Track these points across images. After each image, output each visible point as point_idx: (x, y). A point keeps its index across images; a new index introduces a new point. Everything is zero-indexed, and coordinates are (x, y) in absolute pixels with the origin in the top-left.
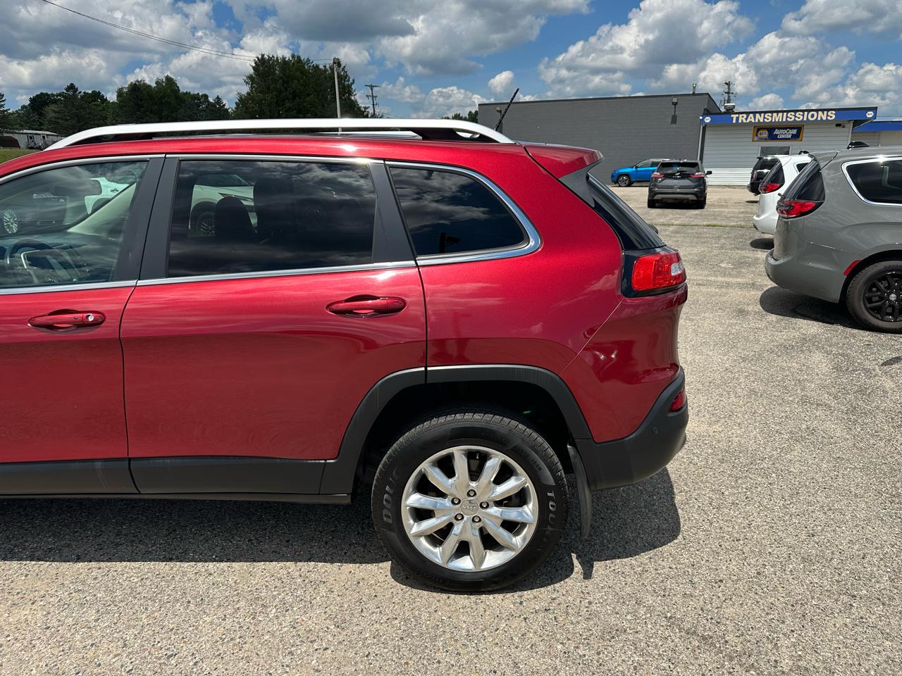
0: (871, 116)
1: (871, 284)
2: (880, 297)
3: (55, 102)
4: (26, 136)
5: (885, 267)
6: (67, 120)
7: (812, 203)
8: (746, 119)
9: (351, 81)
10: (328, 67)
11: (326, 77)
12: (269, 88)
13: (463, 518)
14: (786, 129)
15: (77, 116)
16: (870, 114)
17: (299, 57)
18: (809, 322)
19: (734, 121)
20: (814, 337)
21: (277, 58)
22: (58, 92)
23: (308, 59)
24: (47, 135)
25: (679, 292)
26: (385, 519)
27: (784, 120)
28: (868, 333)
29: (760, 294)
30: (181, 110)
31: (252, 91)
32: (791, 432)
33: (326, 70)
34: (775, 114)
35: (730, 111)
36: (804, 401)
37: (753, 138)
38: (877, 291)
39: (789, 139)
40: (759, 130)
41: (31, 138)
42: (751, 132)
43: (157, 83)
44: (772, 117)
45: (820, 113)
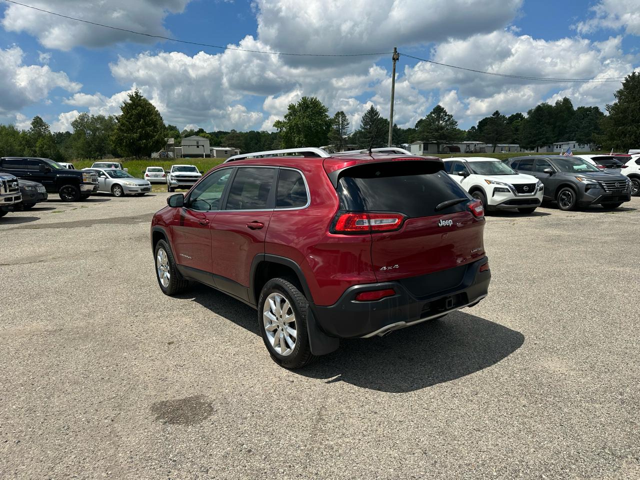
3: (486, 123)
4: (465, 145)
6: (490, 134)
13: (279, 327)
24: (477, 144)
30: (570, 121)
31: (618, 102)
41: (468, 146)
43: (557, 103)
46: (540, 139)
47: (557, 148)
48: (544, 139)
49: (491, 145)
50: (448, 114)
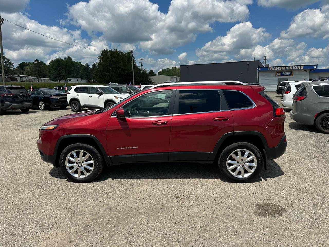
0: (316, 67)
1: (323, 120)
2: (325, 124)
3: (28, 65)
5: (326, 115)
6: (34, 72)
7: (303, 97)
8: (273, 69)
9: (134, 58)
10: (126, 53)
11: (125, 57)
12: (106, 61)
13: (240, 166)
14: (287, 72)
15: (38, 70)
16: (315, 67)
17: (116, 50)
18: (305, 131)
19: (269, 70)
20: (307, 135)
21: (109, 50)
22: (29, 62)
23: (120, 50)
24: (27, 77)
25: (284, 116)
26: (223, 165)
27: (286, 69)
28: (322, 134)
29: (288, 124)
30: (73, 68)
31: (100, 61)
32: (306, 156)
33: (125, 54)
34: (283, 67)
35: (267, 66)
36: (308, 149)
37: (276, 75)
38: (324, 122)
39: (288, 75)
40: (277, 73)
41: (21, 78)
42: (275, 73)
43: (65, 58)
44: (282, 68)
45: (298, 67)
46: (61, 76)
47: (70, 81)
48: (63, 76)
49: (36, 78)
50: (6, 58)
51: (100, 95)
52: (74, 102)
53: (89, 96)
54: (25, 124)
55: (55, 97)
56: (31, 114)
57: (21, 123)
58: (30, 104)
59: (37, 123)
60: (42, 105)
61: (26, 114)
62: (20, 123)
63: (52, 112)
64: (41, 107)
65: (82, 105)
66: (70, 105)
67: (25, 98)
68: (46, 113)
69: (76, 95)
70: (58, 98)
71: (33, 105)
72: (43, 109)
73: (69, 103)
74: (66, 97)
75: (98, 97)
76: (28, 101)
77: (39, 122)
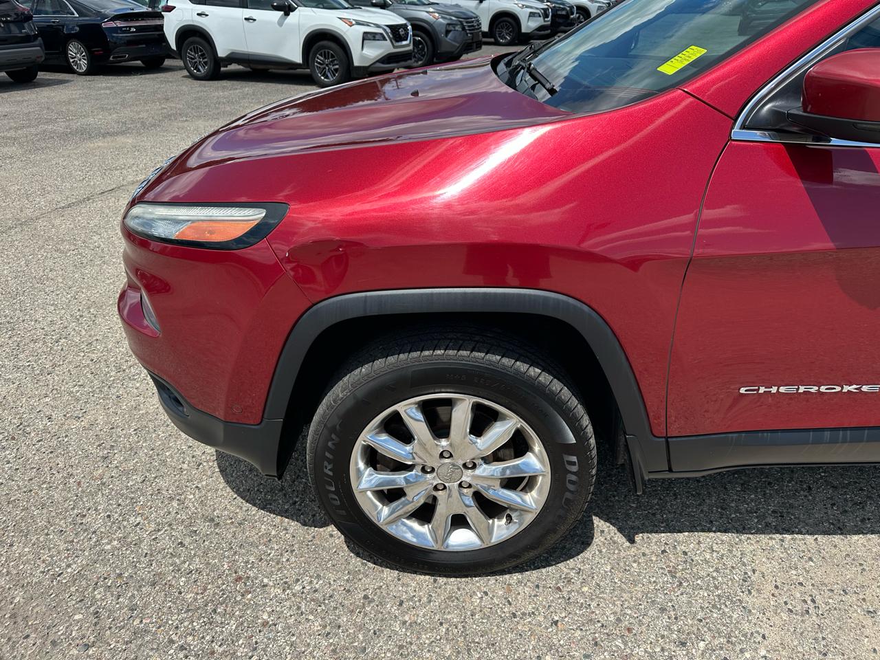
51: (287, 14)
52: (192, 43)
53: (246, 19)
54: (33, 130)
55: (119, 24)
56: (47, 88)
57: (16, 129)
58: (34, 51)
59: (75, 125)
60: (77, 54)
61: (29, 91)
62: (11, 129)
63: (119, 81)
64: (77, 65)
65: (222, 52)
66: (179, 54)
67: (11, 25)
68: (100, 85)
69: (198, 14)
70: (130, 27)
71: (46, 54)
72: (85, 69)
73: (174, 46)
74: (157, 22)
75: (280, 23)
76: (27, 39)
77: (84, 121)
